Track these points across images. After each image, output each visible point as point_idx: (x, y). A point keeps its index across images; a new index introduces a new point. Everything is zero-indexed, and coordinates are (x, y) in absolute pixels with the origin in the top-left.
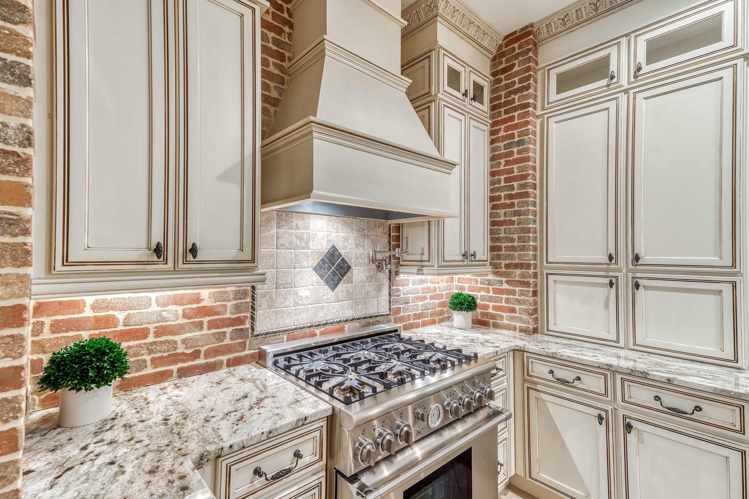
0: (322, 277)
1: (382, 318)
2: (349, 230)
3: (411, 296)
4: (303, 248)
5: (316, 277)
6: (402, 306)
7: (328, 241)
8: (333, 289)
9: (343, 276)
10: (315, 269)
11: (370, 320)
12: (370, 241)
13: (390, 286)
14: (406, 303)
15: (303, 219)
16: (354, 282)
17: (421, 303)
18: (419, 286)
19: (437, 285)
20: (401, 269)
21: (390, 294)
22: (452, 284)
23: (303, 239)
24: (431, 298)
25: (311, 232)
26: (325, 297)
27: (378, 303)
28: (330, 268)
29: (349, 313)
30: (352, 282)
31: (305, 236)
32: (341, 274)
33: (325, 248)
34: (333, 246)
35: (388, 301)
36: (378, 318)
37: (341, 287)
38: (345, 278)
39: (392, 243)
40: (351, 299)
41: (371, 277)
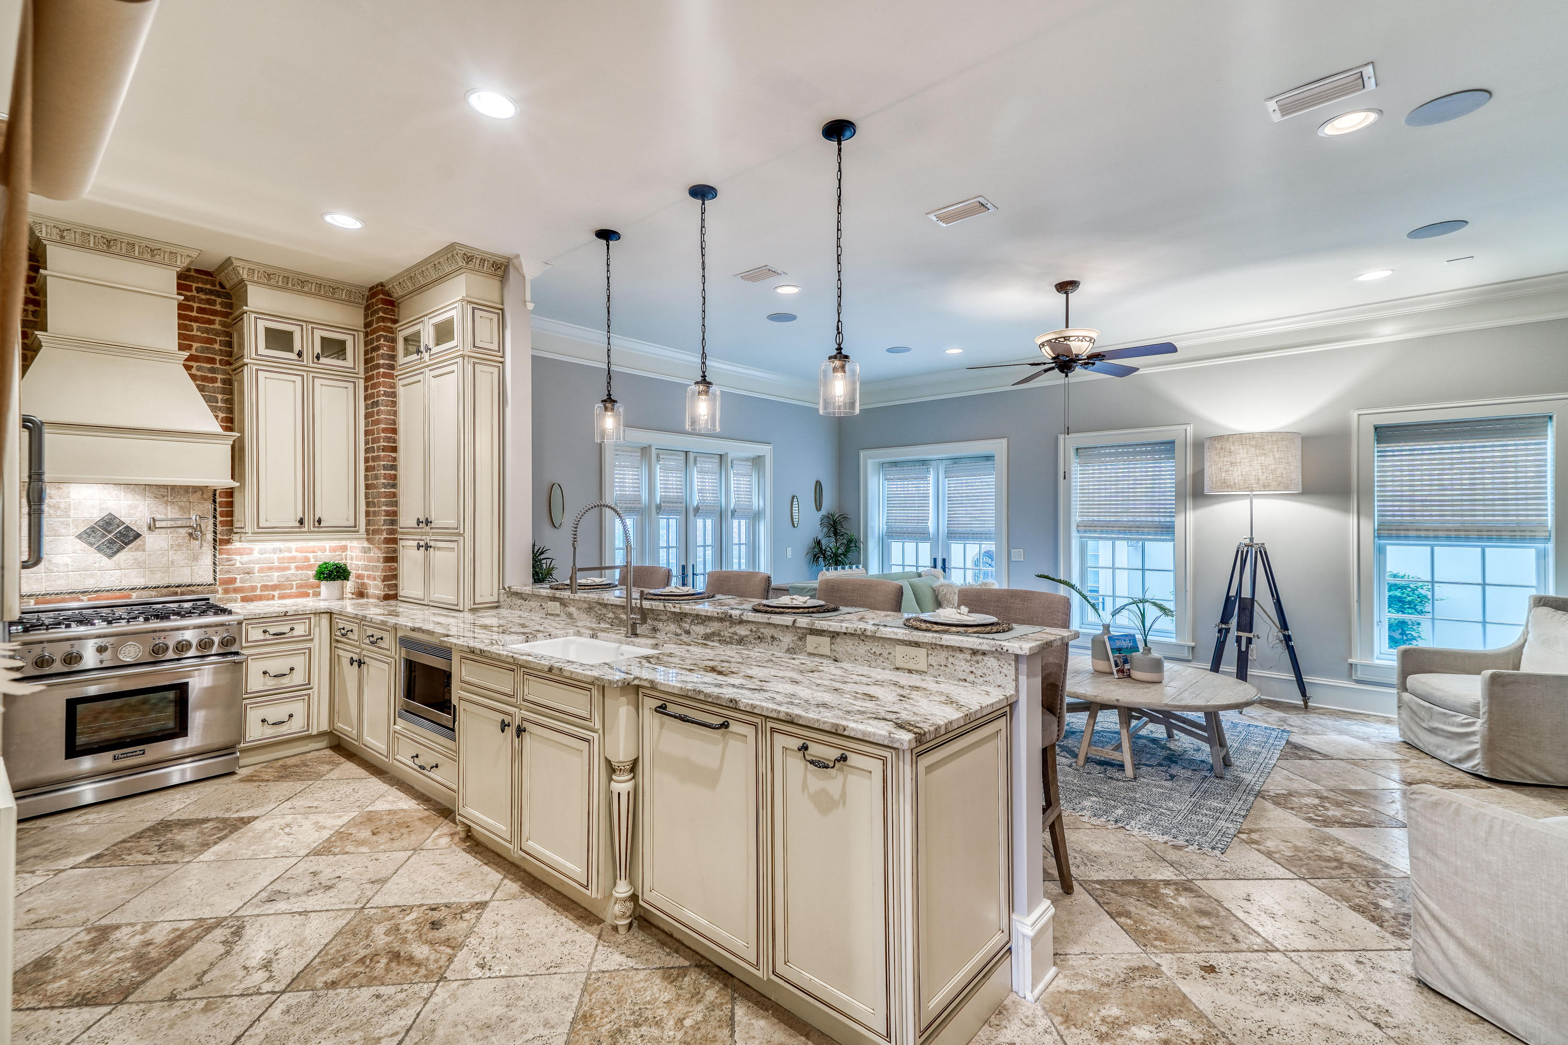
0: (91, 544)
1: (200, 588)
2: (138, 497)
3: (257, 566)
4: (60, 516)
5: (81, 545)
6: (238, 577)
7: (101, 509)
8: (110, 556)
9: (127, 544)
10: (79, 537)
11: (179, 590)
12: (177, 508)
13: (214, 555)
14: (248, 573)
15: (59, 488)
16: (147, 549)
17: (276, 574)
18: (272, 555)
19: (311, 555)
20: (236, 537)
21: (214, 564)
22: (344, 554)
23: (59, 508)
24: (297, 568)
25: (72, 502)
26: (97, 565)
27: (192, 571)
28: (104, 536)
29: (140, 582)
30: (144, 550)
31: (62, 506)
32: (123, 542)
33: (96, 515)
34: (110, 514)
35: (212, 571)
36: (193, 588)
37: (122, 555)
38: (130, 546)
39: (218, 509)
40: (141, 567)
41: (179, 545)
